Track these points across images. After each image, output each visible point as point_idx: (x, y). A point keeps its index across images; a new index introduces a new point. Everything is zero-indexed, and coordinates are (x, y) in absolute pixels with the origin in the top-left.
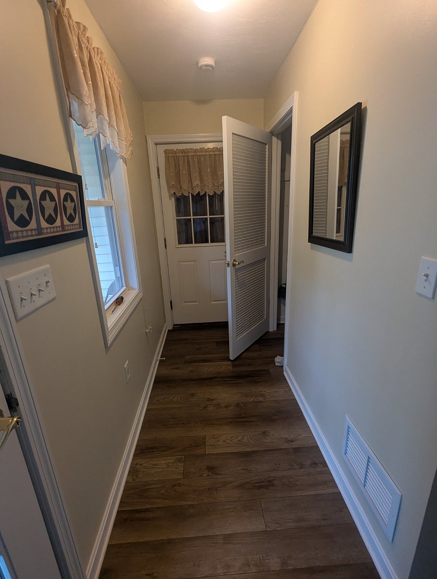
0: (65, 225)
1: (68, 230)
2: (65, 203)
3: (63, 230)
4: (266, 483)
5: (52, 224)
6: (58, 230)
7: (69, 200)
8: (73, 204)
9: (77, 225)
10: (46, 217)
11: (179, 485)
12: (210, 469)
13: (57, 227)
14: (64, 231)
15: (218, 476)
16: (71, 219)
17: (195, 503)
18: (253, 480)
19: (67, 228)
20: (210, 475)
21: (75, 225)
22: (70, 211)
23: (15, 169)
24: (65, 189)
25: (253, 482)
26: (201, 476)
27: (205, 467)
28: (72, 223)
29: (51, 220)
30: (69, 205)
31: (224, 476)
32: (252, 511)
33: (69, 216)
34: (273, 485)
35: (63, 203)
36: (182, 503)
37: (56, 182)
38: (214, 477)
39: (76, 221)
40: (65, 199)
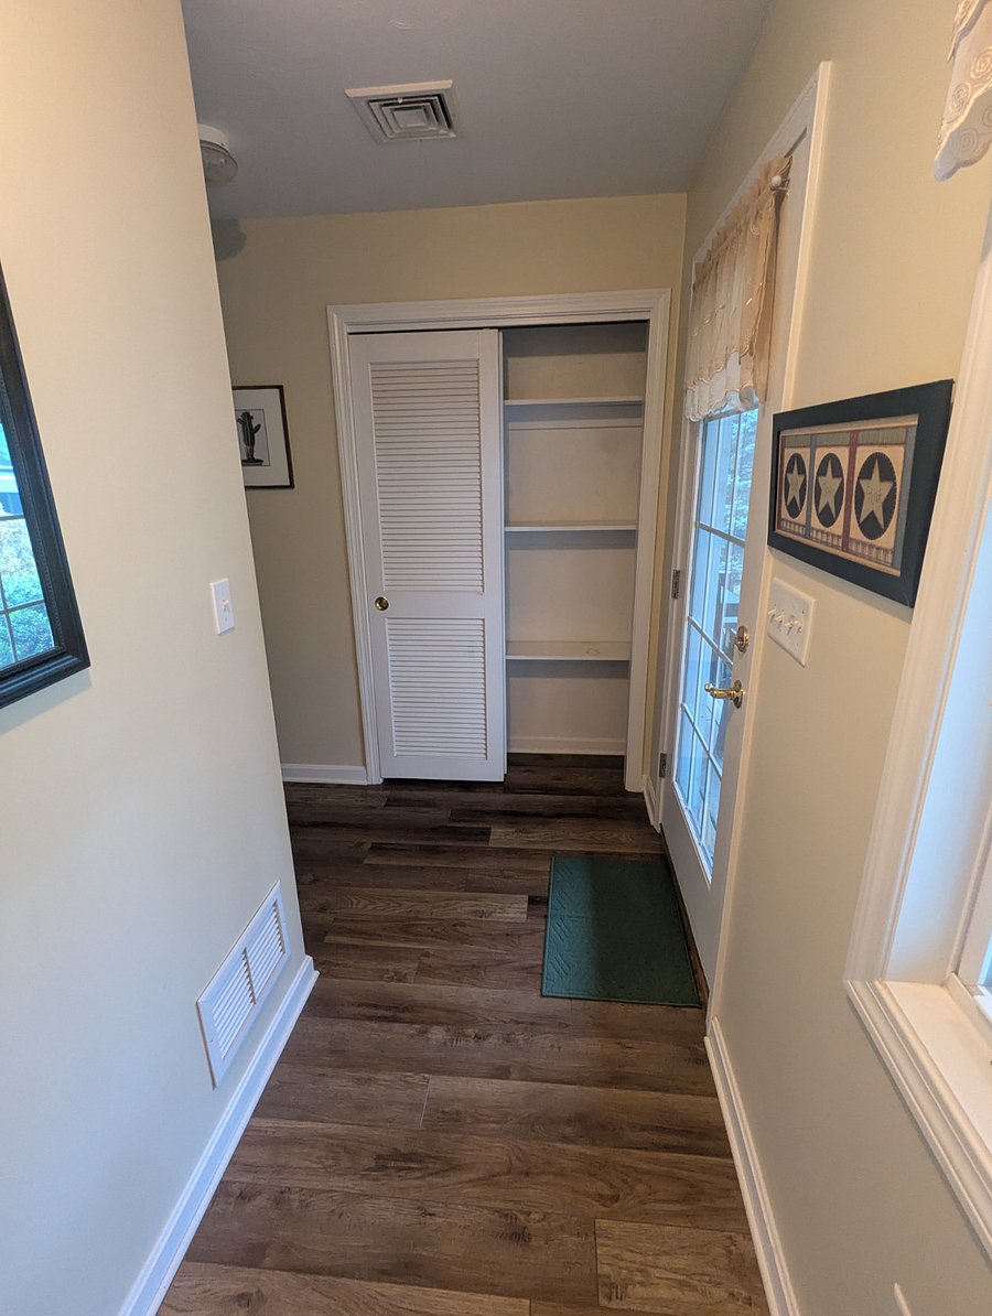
0: (852, 539)
1: (856, 554)
2: (861, 482)
3: (845, 548)
4: (393, 1164)
5: (827, 527)
6: (835, 542)
7: (876, 474)
8: (887, 486)
9: (886, 550)
10: (820, 510)
11: (600, 1198)
12: (519, 1236)
13: (833, 535)
14: (847, 552)
15: (502, 1205)
16: (872, 528)
17: (560, 1145)
18: (418, 1178)
19: (854, 548)
20: (522, 1212)
21: (878, 548)
22: (872, 505)
23: (796, 427)
24: (871, 444)
25: (418, 1174)
26: (545, 1216)
27: (534, 1242)
28: (873, 542)
29: (827, 518)
30: (876, 489)
31: (486, 1204)
32: (447, 1110)
33: (865, 520)
34: (379, 1157)
35: (858, 483)
36: (588, 1150)
37: (847, 432)
38: (510, 1206)
39: (888, 539)
40: (866, 472)
